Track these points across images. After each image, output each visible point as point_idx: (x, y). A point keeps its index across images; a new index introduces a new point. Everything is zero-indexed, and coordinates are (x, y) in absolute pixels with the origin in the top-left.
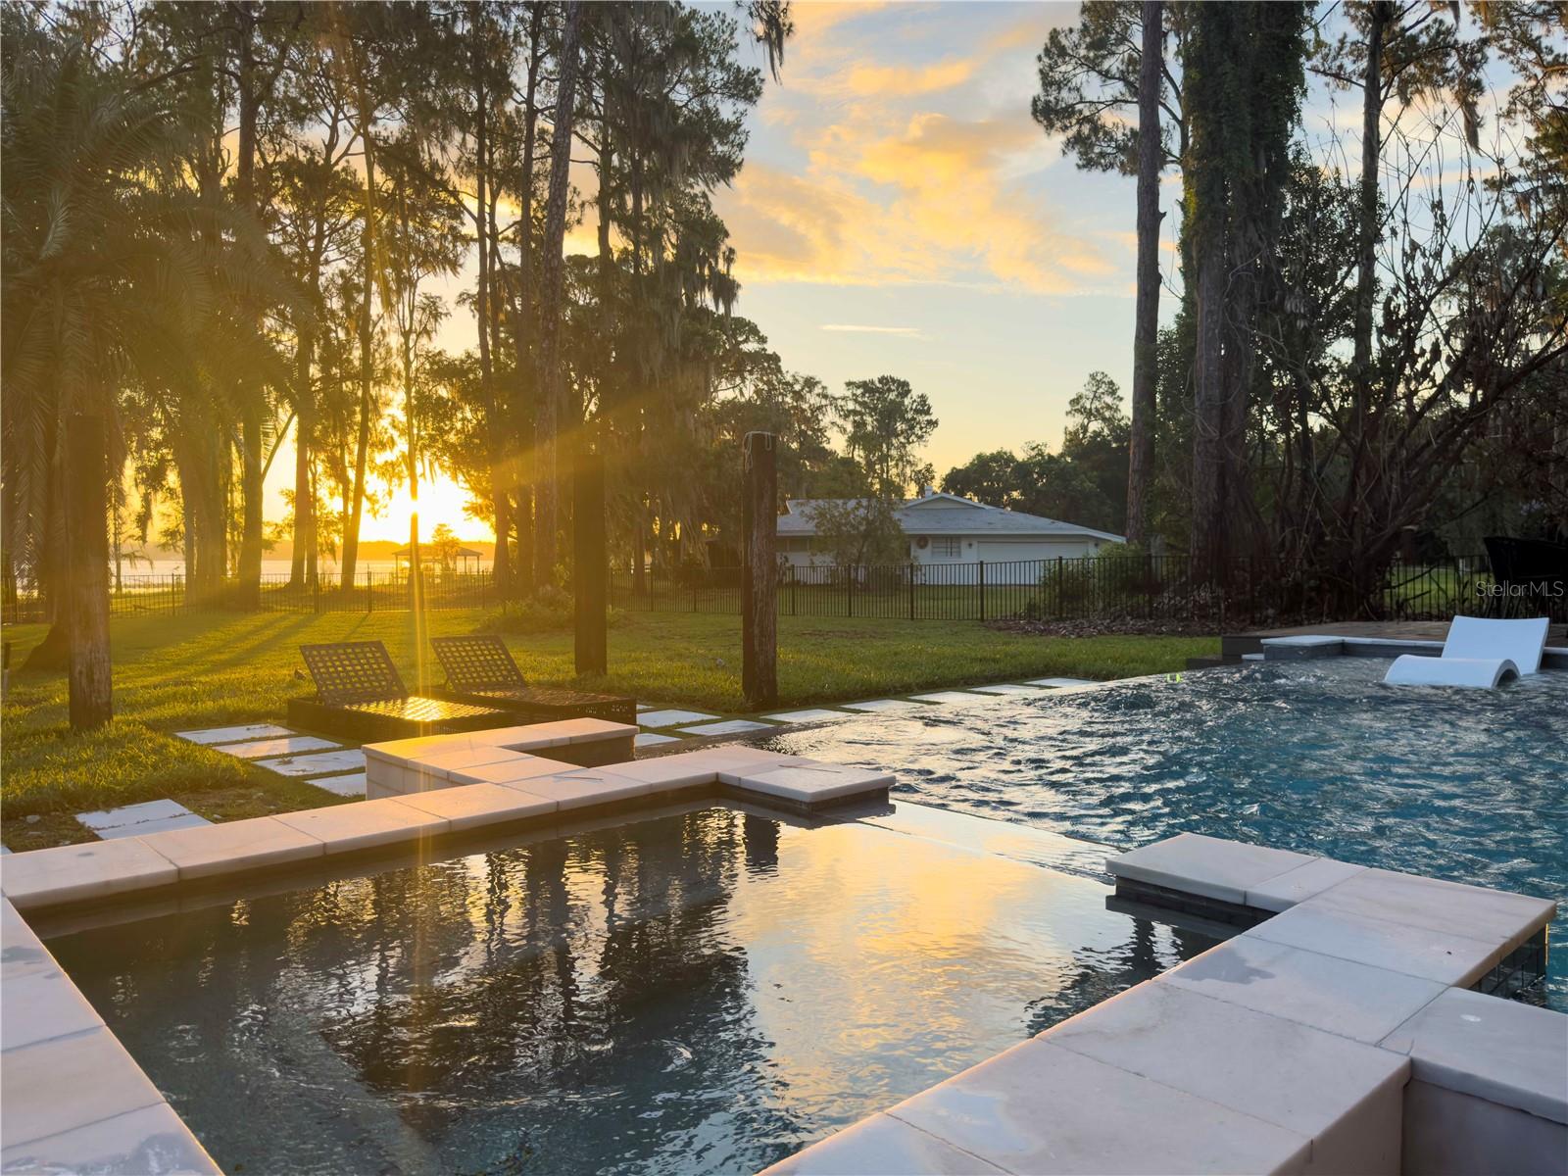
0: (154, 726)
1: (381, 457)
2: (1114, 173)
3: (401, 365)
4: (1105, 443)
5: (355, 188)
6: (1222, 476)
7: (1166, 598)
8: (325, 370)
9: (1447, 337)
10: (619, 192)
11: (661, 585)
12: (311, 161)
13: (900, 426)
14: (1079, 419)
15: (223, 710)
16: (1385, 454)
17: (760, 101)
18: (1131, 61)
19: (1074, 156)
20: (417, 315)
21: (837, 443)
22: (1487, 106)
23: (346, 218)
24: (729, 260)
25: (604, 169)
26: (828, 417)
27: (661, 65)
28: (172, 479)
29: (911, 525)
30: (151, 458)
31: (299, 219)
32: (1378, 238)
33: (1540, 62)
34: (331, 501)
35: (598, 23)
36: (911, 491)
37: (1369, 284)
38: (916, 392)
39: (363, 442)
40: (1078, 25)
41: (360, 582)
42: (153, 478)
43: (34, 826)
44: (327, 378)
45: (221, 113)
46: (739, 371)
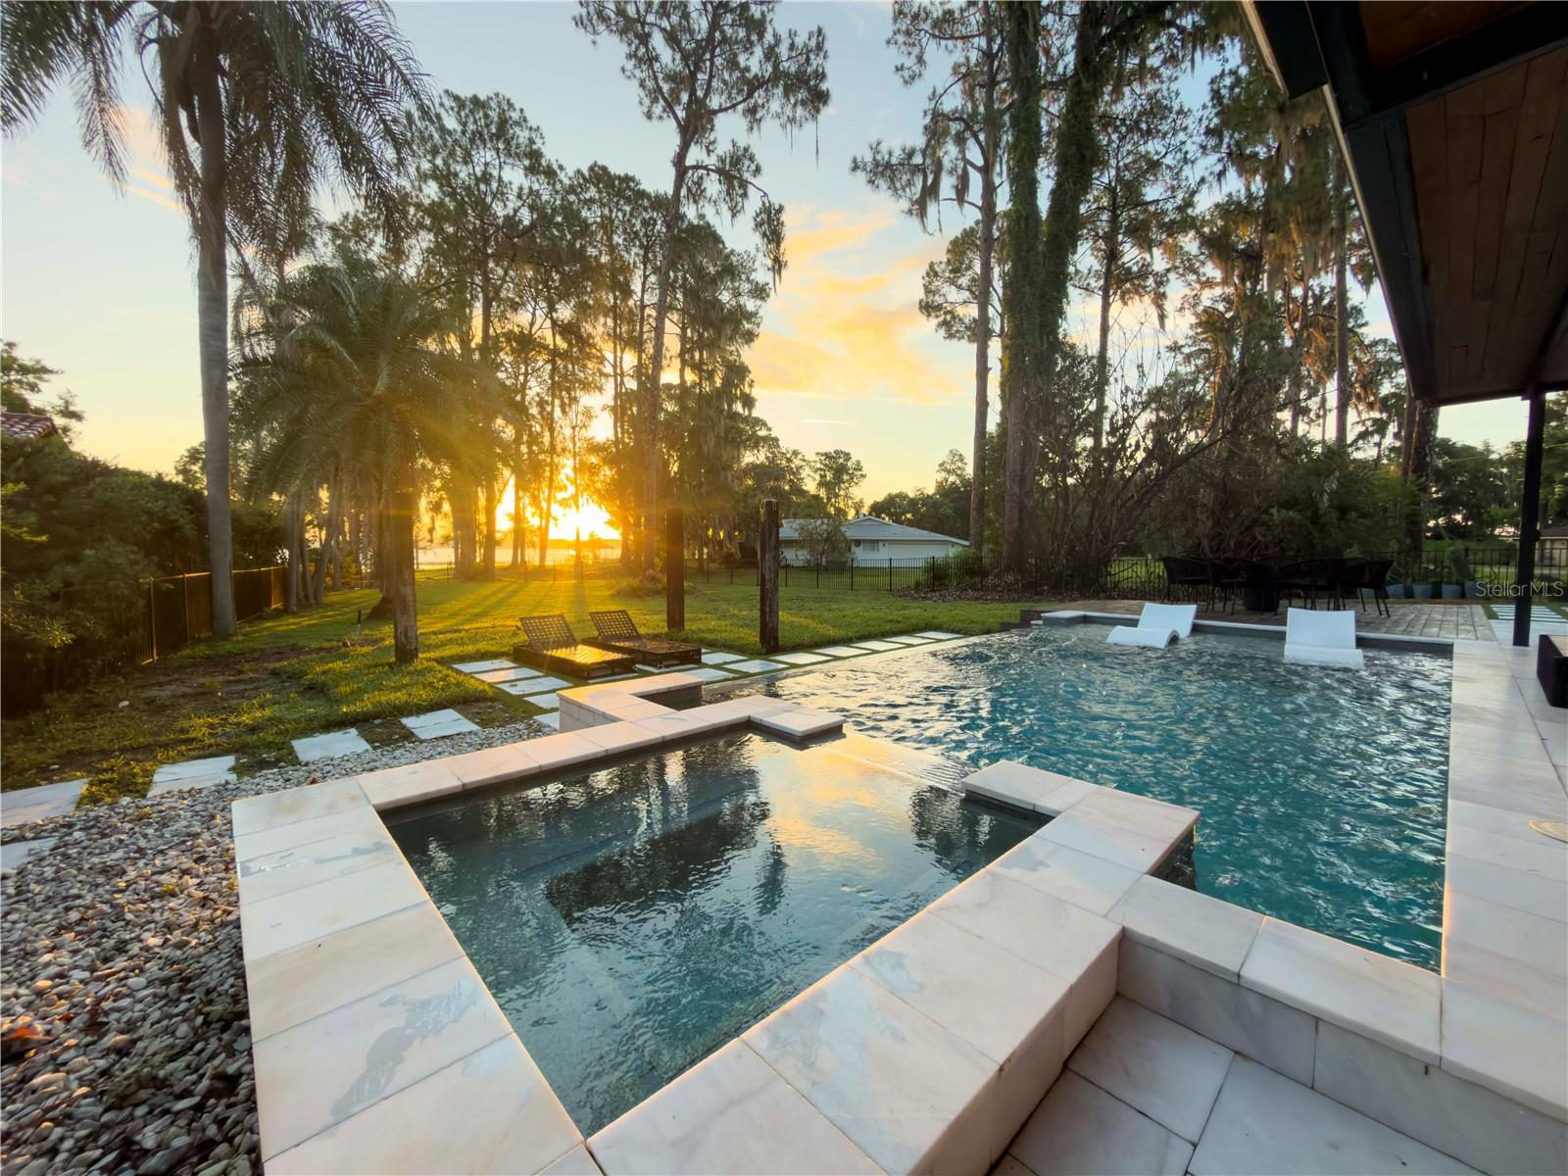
0: (441, 661)
1: (560, 496)
2: (964, 342)
3: (571, 446)
4: (958, 488)
5: (546, 347)
6: (1021, 512)
7: (990, 580)
8: (530, 447)
9: (1144, 438)
10: (691, 351)
11: (713, 566)
12: (521, 332)
13: (845, 477)
14: (944, 475)
15: (478, 651)
16: (1109, 501)
17: (769, 300)
18: (973, 280)
19: (942, 332)
20: (580, 417)
21: (810, 485)
22: (1169, 306)
23: (540, 363)
24: (751, 386)
25: (683, 338)
26: (805, 473)
27: (714, 282)
28: (446, 507)
29: (851, 534)
30: (434, 497)
31: (515, 364)
32: (1107, 382)
33: (1199, 281)
34: (533, 521)
35: (680, 258)
36: (851, 514)
37: (1102, 408)
38: (854, 459)
39: (550, 487)
40: (945, 260)
41: (549, 563)
42: (436, 508)
43: (378, 726)
44: (531, 452)
45: (471, 306)
46: (756, 446)
